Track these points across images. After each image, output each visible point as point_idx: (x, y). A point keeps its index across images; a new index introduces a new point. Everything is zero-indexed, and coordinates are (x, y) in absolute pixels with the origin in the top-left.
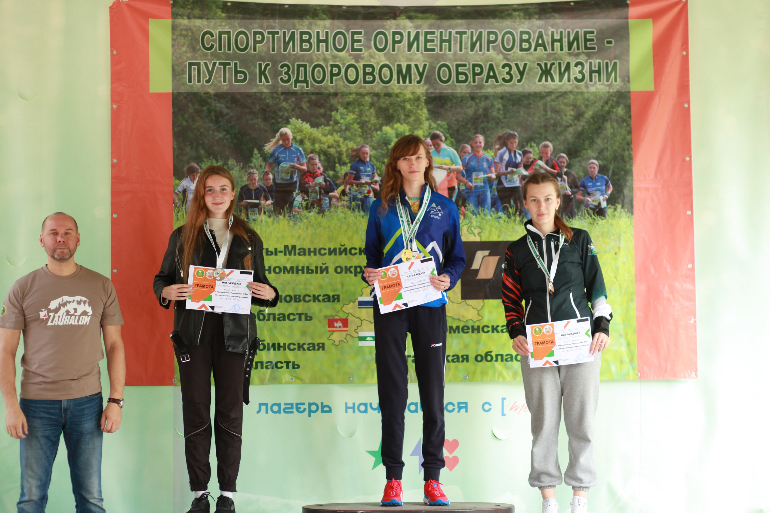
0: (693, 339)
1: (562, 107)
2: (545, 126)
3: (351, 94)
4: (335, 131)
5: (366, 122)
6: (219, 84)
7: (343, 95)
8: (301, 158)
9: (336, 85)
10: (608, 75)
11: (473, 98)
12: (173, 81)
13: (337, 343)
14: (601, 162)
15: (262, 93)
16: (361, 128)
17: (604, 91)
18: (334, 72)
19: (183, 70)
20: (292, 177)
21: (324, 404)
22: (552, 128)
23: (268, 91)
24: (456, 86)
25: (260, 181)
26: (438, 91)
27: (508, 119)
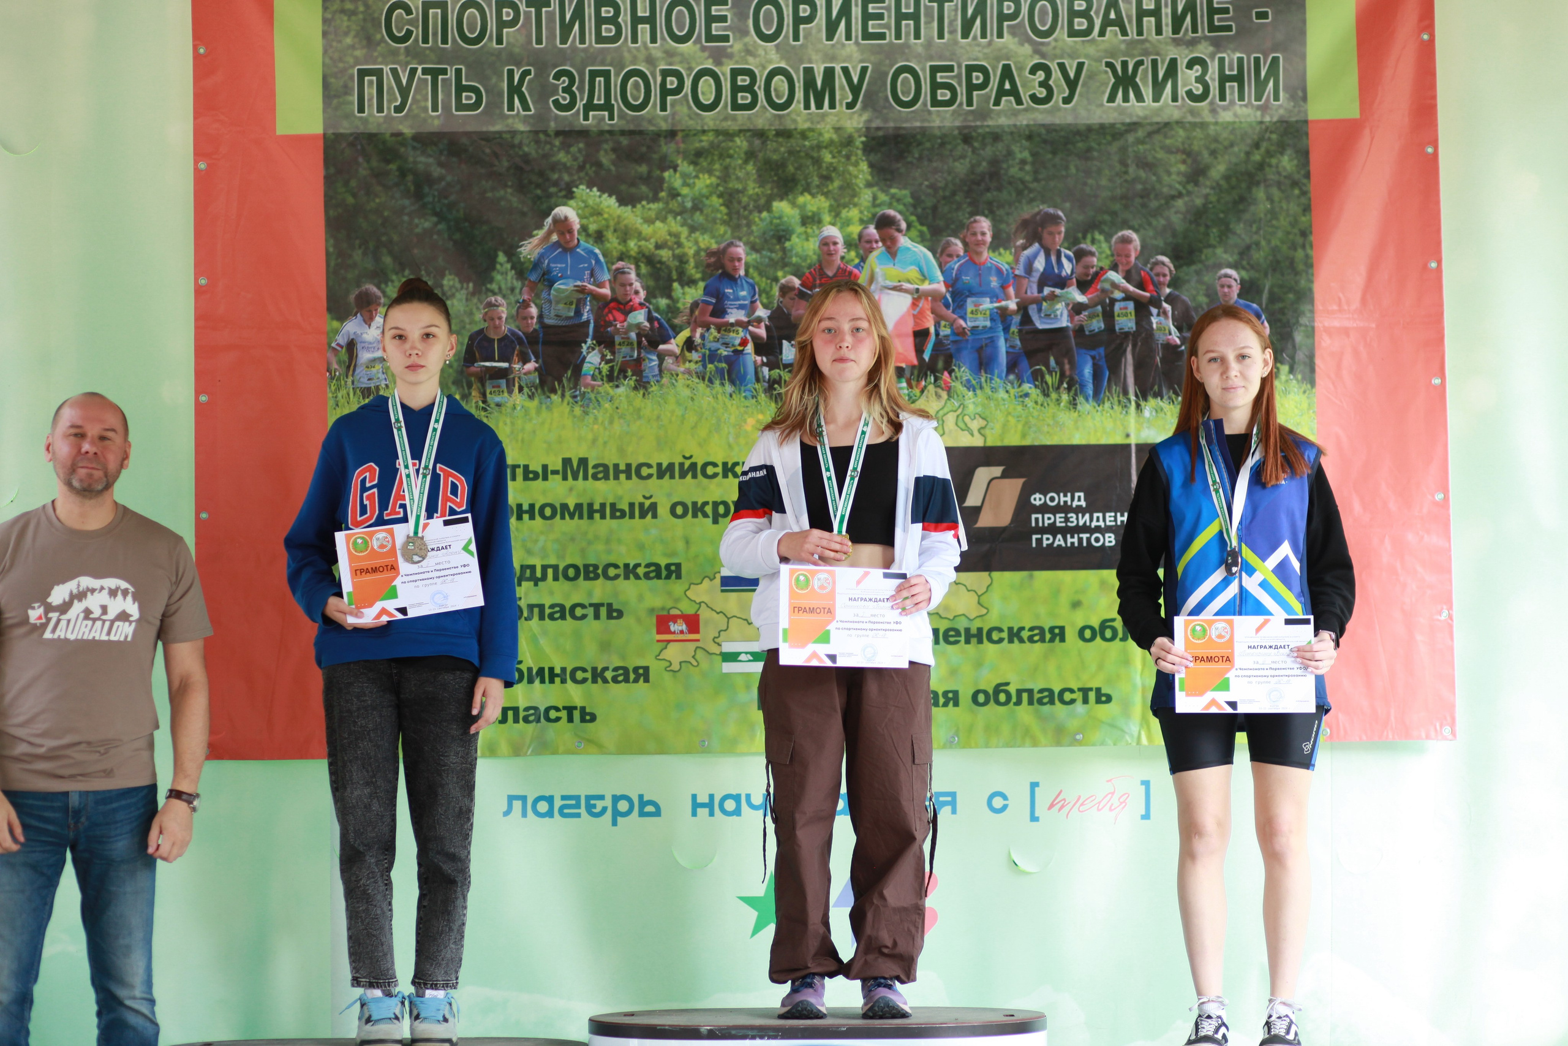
0: (1445, 656)
1: (1161, 155)
2: (1124, 197)
3: (704, 132)
4: (671, 211)
5: (738, 191)
6: (423, 115)
7: (688, 134)
8: (597, 272)
9: (674, 114)
10: (1261, 86)
11: (967, 138)
12: (324, 111)
13: (675, 667)
14: (1244, 273)
15: (514, 133)
16: (727, 205)
17: (1251, 119)
18: (669, 86)
19: (345, 86)
20: (578, 313)
21: (645, 799)
22: (1138, 200)
23: (528, 129)
24: (929, 112)
25: (510, 321)
26: (891, 124)
27: (1043, 183)
